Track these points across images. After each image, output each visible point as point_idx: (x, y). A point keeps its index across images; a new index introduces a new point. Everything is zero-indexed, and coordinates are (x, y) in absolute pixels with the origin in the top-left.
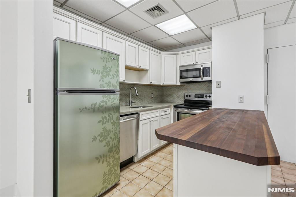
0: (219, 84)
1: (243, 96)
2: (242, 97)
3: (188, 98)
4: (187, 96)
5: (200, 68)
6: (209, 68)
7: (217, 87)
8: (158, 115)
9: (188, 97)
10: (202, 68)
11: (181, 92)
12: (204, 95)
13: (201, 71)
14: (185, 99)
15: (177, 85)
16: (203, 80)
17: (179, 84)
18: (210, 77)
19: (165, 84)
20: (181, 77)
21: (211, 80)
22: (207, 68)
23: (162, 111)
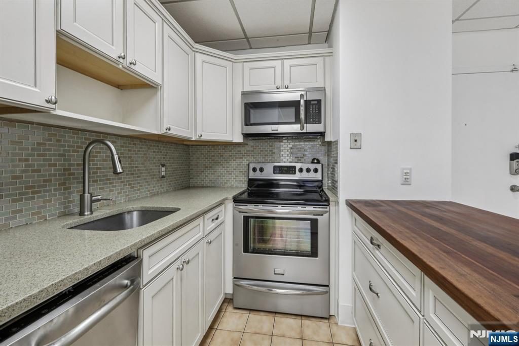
0: (356, 141)
1: (410, 169)
2: (408, 171)
3: (258, 175)
4: (254, 170)
5: (299, 102)
6: (319, 101)
7: (351, 148)
8: (200, 235)
9: (258, 171)
10: (302, 102)
11: (238, 161)
12: (295, 167)
13: (302, 109)
14: (250, 177)
15: (234, 141)
16: (304, 131)
17: (239, 139)
18: (321, 123)
19: (203, 138)
20: (247, 122)
21: (323, 131)
22: (312, 102)
23: (208, 219)
